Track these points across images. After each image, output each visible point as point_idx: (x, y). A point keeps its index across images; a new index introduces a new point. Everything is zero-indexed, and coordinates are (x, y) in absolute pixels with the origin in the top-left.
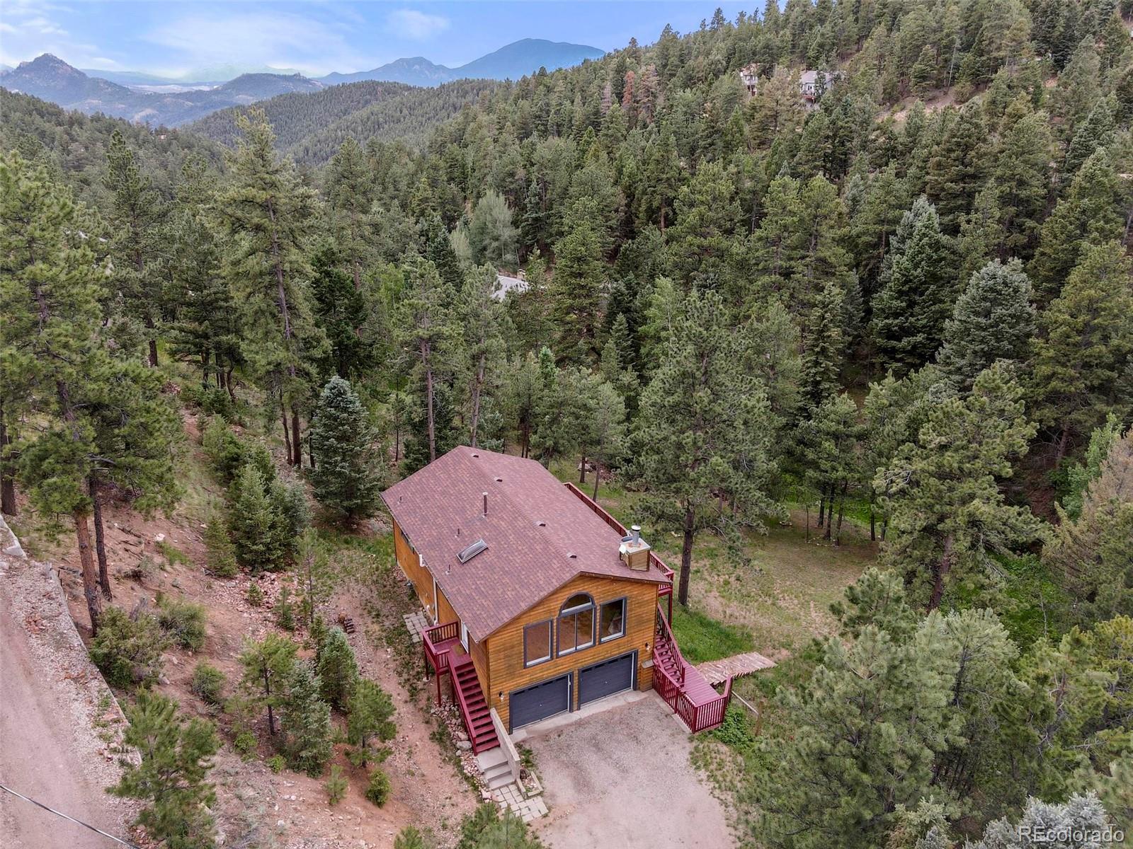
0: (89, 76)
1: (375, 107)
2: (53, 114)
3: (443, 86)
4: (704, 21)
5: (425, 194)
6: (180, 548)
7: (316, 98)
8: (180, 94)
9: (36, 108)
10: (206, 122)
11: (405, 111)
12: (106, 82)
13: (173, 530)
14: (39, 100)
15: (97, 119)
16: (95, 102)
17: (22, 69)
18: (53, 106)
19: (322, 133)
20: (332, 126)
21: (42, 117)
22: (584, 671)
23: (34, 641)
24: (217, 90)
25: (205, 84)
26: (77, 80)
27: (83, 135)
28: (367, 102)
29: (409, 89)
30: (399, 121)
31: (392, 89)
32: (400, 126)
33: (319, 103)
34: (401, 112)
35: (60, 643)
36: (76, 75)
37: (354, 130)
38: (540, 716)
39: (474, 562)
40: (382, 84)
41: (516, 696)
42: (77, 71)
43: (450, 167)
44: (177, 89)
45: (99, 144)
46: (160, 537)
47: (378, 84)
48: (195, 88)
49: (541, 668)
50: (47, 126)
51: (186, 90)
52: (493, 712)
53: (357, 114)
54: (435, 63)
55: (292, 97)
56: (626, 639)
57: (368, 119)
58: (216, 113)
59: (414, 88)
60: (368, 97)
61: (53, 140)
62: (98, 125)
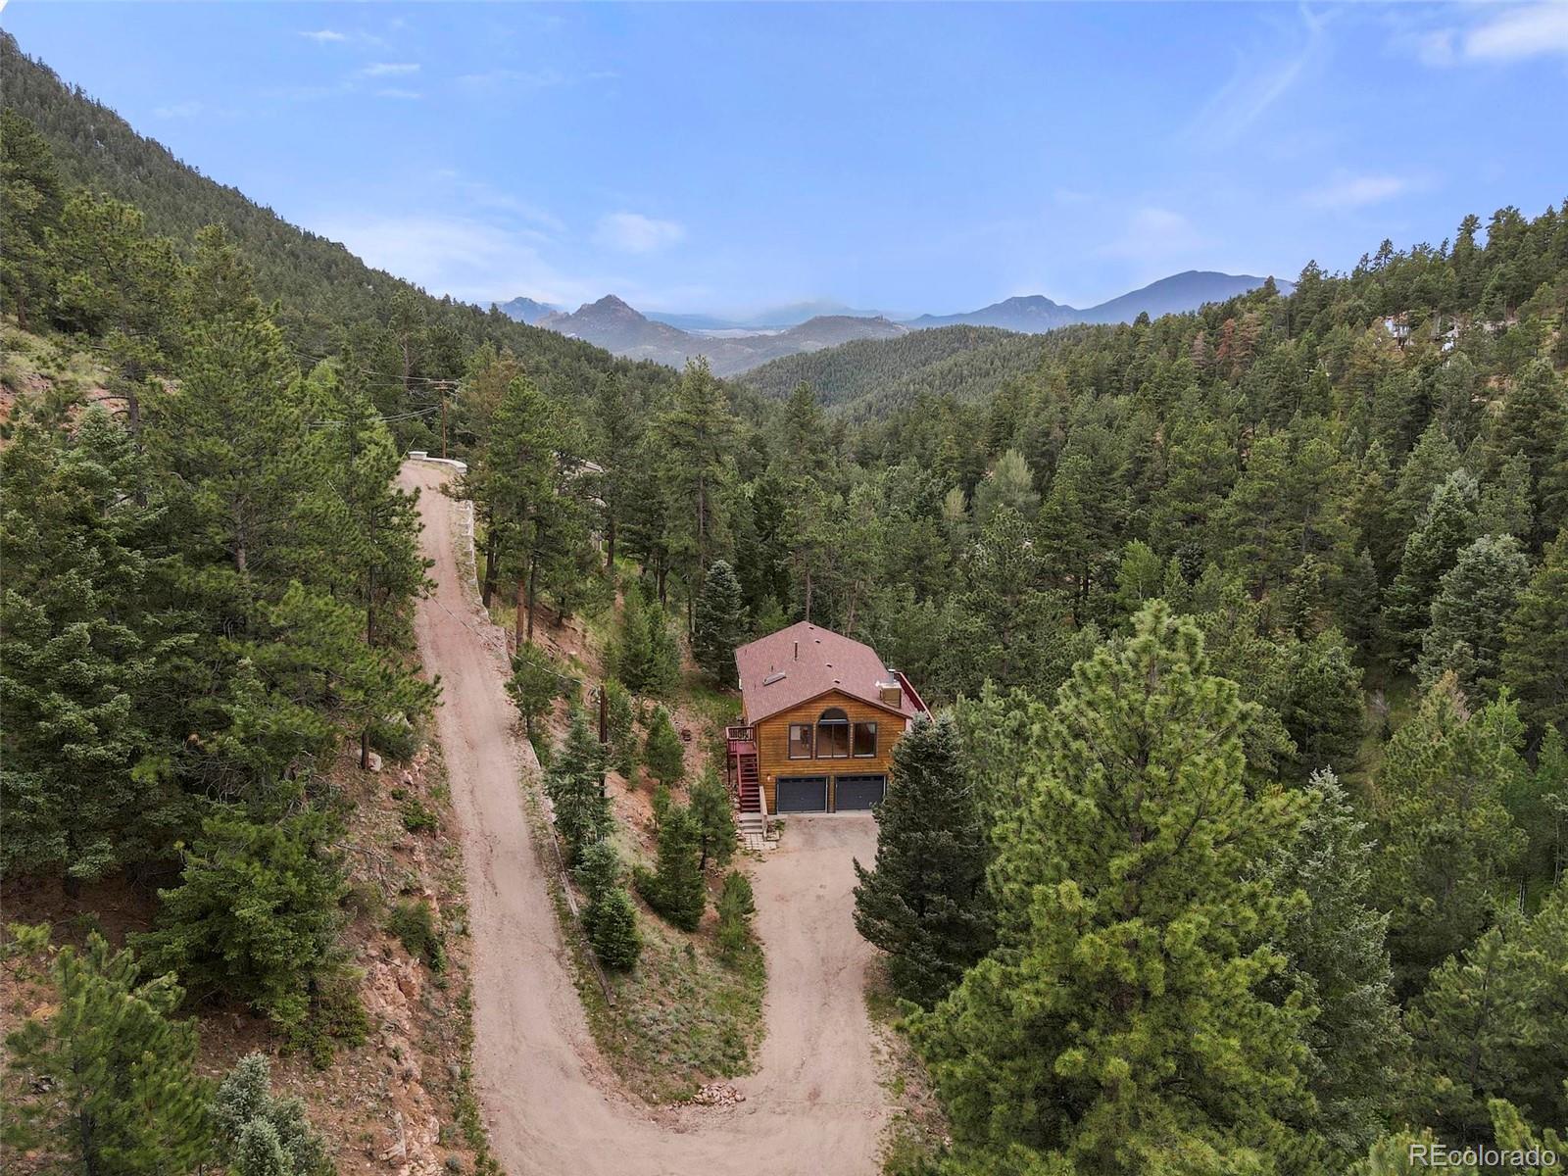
0: (649, 319)
1: (962, 356)
2: (600, 359)
3: (1050, 333)
4: (1366, 256)
5: (949, 453)
6: (585, 663)
7: (893, 346)
8: (741, 340)
9: (587, 354)
10: (761, 371)
11: (997, 363)
12: (665, 326)
13: (584, 652)
14: (590, 346)
15: (642, 366)
16: (650, 348)
17: (586, 311)
18: (603, 352)
19: (893, 387)
20: (905, 378)
21: (590, 363)
22: (841, 779)
23: (485, 652)
24: (783, 335)
25: (771, 328)
26: (637, 323)
27: (623, 382)
28: (954, 351)
29: (1010, 335)
30: (987, 374)
31: (986, 336)
32: (987, 381)
33: (895, 351)
34: (992, 364)
35: (499, 657)
36: (636, 318)
37: (930, 385)
38: (803, 809)
39: (774, 685)
40: (975, 330)
41: (782, 781)
42: (637, 313)
43: (997, 426)
44: (739, 334)
45: (637, 393)
46: (574, 653)
47: (971, 329)
48: (761, 333)
49: (804, 765)
50: (592, 373)
51: (750, 334)
52: (761, 788)
53: (937, 365)
54: (1058, 303)
55: (865, 344)
56: (876, 761)
57: (950, 371)
58: (774, 362)
59: (1017, 334)
60: (956, 345)
61: (594, 386)
62: (643, 373)
